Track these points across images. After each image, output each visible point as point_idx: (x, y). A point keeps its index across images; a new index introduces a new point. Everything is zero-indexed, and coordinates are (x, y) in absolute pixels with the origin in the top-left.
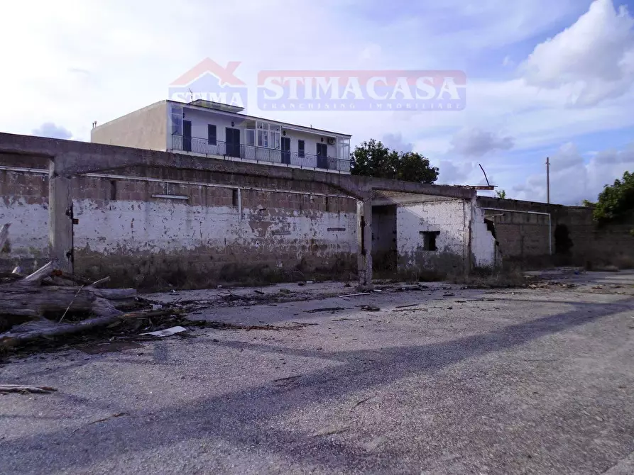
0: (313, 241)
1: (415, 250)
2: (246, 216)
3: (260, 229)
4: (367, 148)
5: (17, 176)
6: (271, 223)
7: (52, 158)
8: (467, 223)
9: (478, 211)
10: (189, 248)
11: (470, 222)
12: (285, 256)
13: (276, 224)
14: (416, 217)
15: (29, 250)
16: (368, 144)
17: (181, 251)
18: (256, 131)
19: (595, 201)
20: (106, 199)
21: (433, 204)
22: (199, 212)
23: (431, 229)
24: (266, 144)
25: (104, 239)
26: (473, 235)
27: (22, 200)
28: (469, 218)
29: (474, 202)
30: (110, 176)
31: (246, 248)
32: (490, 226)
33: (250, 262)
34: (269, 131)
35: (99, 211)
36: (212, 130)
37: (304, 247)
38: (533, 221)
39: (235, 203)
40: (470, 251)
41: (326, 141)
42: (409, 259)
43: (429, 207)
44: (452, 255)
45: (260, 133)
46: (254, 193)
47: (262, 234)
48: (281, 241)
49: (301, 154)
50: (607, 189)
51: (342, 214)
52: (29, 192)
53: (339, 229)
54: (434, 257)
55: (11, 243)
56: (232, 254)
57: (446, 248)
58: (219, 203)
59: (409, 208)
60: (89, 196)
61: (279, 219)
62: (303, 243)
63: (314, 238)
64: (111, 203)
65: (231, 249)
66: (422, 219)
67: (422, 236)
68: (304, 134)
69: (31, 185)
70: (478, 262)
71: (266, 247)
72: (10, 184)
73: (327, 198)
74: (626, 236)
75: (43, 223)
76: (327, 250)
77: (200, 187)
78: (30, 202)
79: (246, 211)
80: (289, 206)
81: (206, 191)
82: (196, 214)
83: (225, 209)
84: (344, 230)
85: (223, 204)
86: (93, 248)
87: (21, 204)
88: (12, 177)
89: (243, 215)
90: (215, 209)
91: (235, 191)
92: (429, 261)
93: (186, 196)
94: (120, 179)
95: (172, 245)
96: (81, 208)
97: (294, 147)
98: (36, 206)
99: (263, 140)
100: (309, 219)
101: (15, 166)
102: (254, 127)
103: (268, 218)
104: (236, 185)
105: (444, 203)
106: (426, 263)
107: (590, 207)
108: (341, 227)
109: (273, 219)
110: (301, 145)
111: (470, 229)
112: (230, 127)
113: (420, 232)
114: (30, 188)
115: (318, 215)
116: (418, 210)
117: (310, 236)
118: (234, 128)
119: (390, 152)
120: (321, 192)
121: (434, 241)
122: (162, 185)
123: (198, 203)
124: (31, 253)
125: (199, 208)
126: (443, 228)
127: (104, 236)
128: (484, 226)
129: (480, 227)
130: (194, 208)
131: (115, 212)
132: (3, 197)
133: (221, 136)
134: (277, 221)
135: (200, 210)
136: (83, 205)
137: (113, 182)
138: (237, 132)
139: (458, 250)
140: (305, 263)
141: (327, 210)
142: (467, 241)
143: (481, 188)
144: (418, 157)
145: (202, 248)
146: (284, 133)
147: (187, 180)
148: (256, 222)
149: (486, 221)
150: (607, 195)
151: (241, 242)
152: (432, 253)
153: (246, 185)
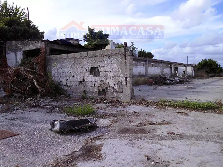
0: (166, 73)
1: (182, 74)
11: (193, 70)
26: (193, 72)
40: (193, 74)
50: (199, 63)
59: (181, 67)
70: (193, 76)
113: (183, 71)
141: (167, 68)
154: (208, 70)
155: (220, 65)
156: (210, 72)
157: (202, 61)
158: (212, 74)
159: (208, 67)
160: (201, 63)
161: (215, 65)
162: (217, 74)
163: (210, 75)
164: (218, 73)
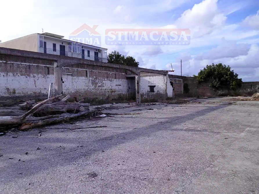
0: (111, 89)
1: (146, 92)
2: (90, 81)
3: (95, 85)
4: (113, 54)
5: (17, 66)
6: (98, 83)
7: (56, 61)
8: (165, 83)
9: (168, 78)
10: (73, 92)
11: (166, 82)
12: (103, 95)
13: (100, 83)
14: (147, 81)
15: (22, 93)
16: (113, 52)
17: (70, 93)
18: (72, 46)
19: (197, 75)
20: (46, 74)
21: (153, 77)
22: (75, 79)
23: (152, 85)
24: (76, 51)
25: (46, 89)
26: (167, 87)
27: (19, 74)
28: (166, 81)
29: (167, 76)
30: (47, 66)
31: (90, 92)
32: (172, 84)
33: (91, 97)
34: (77, 47)
35: (44, 78)
36: (54, 45)
37: (108, 92)
38: (177, 82)
39: (87, 76)
40: (166, 92)
41: (98, 51)
42: (144, 95)
43: (151, 77)
44: (160, 94)
45: (73, 47)
46: (93, 72)
47: (95, 87)
48: (101, 89)
49: (89, 56)
50: (201, 71)
51: (120, 80)
52: (21, 72)
53: (119, 85)
54: (153, 94)
55: (16, 90)
56: (86, 94)
57: (158, 91)
58: (82, 76)
59: (144, 78)
60: (41, 73)
61: (100, 81)
62: (108, 90)
63: (112, 88)
64: (48, 76)
65: (86, 92)
66: (149, 82)
67: (149, 87)
68: (89, 48)
69: (21, 69)
70: (168, 96)
71: (97, 92)
72: (15, 68)
73: (115, 74)
74: (208, 87)
75: (26, 83)
76: (116, 93)
77: (76, 70)
78: (22, 75)
79: (91, 78)
80: (104, 77)
81: (78, 71)
82: (75, 80)
83: (84, 78)
84: (121, 85)
85: (83, 76)
86: (42, 92)
87: (18, 76)
88: (15, 65)
89: (89, 80)
90: (81, 78)
91: (87, 71)
92: (152, 96)
93: (71, 73)
94: (50, 67)
95: (67, 91)
96: (38, 78)
97: (86, 53)
98: (24, 76)
99: (75, 50)
100: (110, 82)
101: (16, 61)
102: (71, 45)
103: (97, 81)
104: (86, 69)
105: (157, 76)
106: (151, 97)
107: (195, 77)
108: (120, 84)
109: (99, 82)
110: (89, 52)
111: (166, 85)
112: (61, 44)
113: (148, 86)
114: (21, 70)
115: (113, 80)
116: (147, 78)
117: (110, 88)
118: (63, 45)
119: (122, 56)
120: (113, 72)
121: (154, 89)
122: (64, 69)
123: (75, 76)
124: (23, 94)
125: (75, 77)
126: (157, 85)
127: (46, 87)
128: (170, 84)
129: (169, 84)
130: (74, 78)
131: (49, 79)
132: (13, 73)
133: (58, 48)
134: (100, 82)
135: (76, 78)
136: (39, 76)
137: (48, 68)
138: (64, 46)
139: (162, 92)
140: (109, 97)
141: (115, 78)
142: (165, 89)
143: (170, 71)
144: (132, 58)
145: (77, 92)
146: (82, 47)
147: (71, 67)
148: (94, 83)
149: (170, 82)
150: (201, 73)
151: (89, 90)
152: (153, 93)
153: (90, 69)
154: (216, 83)
155: (237, 75)
156: (219, 87)
157: (206, 68)
158: (223, 91)
159: (215, 78)
160: (205, 72)
161: (227, 75)
162: (232, 92)
163: (220, 92)
164: (233, 89)
